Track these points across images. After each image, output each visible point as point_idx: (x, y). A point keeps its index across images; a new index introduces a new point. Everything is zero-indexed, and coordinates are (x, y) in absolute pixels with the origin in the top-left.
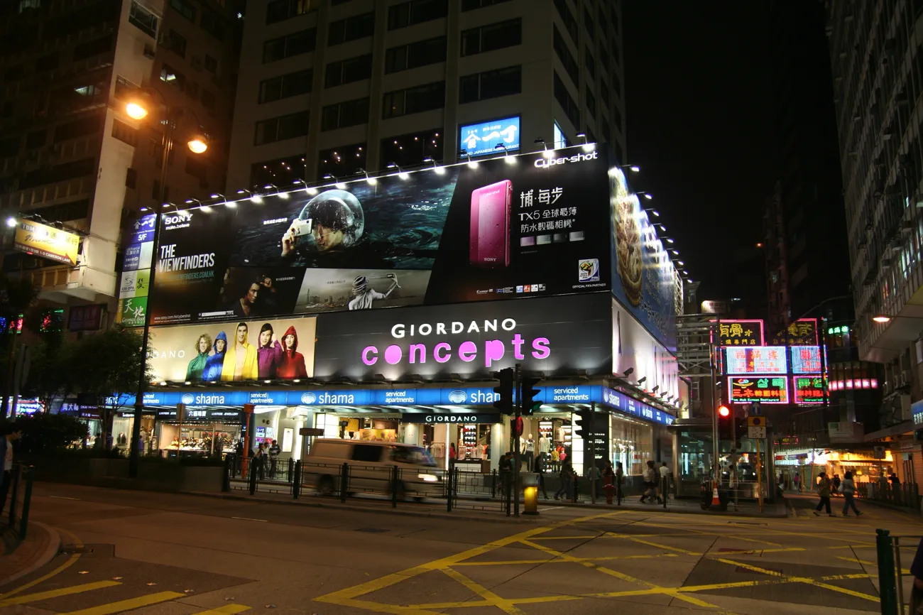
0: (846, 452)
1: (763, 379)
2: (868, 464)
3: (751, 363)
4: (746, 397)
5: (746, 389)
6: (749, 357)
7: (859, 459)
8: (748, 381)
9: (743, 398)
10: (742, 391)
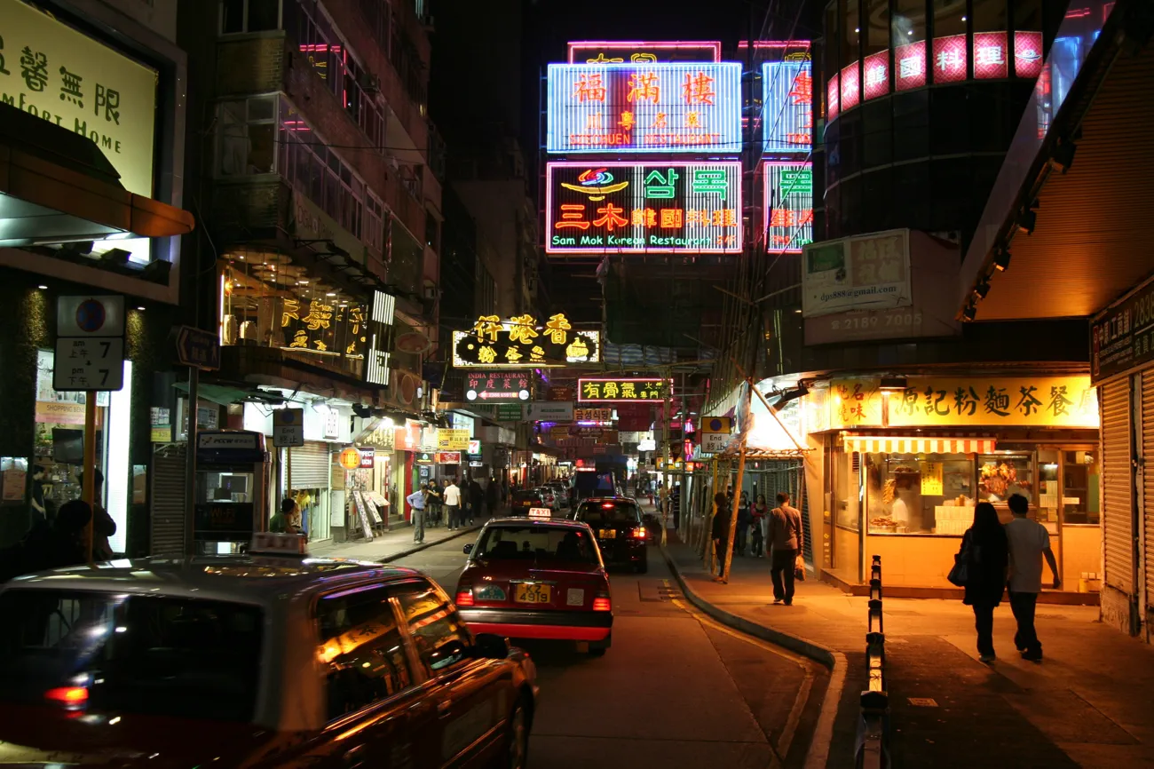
0: (875, 389)
1: (664, 171)
2: (974, 446)
3: (627, 118)
4: (602, 232)
5: (603, 204)
6: (620, 97)
7: (934, 420)
8: (611, 177)
9: (592, 232)
10: (591, 211)
